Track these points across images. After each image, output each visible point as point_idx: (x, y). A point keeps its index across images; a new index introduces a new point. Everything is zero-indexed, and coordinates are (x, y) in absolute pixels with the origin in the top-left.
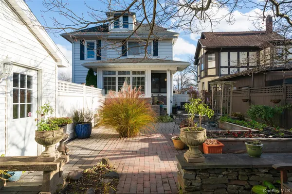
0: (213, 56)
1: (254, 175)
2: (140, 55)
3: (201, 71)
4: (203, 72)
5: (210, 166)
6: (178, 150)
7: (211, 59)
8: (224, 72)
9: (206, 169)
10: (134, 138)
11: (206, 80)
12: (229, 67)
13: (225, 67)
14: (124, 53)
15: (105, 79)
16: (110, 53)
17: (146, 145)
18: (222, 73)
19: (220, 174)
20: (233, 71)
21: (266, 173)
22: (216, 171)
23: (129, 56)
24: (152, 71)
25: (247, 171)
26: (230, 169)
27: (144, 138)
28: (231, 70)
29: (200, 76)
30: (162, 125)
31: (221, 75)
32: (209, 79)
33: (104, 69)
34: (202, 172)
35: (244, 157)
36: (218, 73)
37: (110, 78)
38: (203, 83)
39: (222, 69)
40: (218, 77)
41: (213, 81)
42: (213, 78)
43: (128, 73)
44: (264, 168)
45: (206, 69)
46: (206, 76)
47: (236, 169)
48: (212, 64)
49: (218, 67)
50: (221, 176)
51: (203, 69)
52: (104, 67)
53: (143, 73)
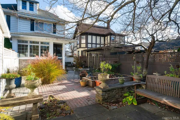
0: (84, 37)
1: (123, 90)
2: (44, 31)
3: (77, 44)
4: (78, 45)
5: (111, 89)
6: (83, 87)
7: (83, 38)
8: (90, 46)
9: (109, 90)
10: (53, 84)
11: (80, 50)
12: (92, 44)
13: (90, 43)
14: (32, 29)
15: (19, 46)
16: (21, 27)
17: (64, 87)
18: (89, 47)
19: (113, 91)
20: (94, 46)
21: (127, 89)
22: (112, 91)
23: (35, 31)
24: (54, 43)
25: (122, 89)
26: (117, 89)
27: (59, 83)
28: (93, 45)
29: (77, 46)
30: (67, 75)
31: (88, 48)
32: (82, 49)
33: (18, 39)
34: (108, 92)
35: (119, 84)
36: (87, 47)
37: (23, 46)
38: (79, 51)
39: (89, 44)
40: (86, 49)
41: (84, 51)
42: (84, 49)
43: (38, 43)
44: (126, 87)
45: (80, 44)
46: (80, 47)
47: (118, 89)
48: (83, 41)
49: (87, 43)
50: (114, 92)
51: (78, 43)
52: (19, 37)
53: (48, 43)
